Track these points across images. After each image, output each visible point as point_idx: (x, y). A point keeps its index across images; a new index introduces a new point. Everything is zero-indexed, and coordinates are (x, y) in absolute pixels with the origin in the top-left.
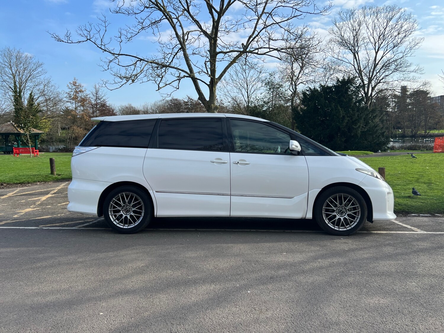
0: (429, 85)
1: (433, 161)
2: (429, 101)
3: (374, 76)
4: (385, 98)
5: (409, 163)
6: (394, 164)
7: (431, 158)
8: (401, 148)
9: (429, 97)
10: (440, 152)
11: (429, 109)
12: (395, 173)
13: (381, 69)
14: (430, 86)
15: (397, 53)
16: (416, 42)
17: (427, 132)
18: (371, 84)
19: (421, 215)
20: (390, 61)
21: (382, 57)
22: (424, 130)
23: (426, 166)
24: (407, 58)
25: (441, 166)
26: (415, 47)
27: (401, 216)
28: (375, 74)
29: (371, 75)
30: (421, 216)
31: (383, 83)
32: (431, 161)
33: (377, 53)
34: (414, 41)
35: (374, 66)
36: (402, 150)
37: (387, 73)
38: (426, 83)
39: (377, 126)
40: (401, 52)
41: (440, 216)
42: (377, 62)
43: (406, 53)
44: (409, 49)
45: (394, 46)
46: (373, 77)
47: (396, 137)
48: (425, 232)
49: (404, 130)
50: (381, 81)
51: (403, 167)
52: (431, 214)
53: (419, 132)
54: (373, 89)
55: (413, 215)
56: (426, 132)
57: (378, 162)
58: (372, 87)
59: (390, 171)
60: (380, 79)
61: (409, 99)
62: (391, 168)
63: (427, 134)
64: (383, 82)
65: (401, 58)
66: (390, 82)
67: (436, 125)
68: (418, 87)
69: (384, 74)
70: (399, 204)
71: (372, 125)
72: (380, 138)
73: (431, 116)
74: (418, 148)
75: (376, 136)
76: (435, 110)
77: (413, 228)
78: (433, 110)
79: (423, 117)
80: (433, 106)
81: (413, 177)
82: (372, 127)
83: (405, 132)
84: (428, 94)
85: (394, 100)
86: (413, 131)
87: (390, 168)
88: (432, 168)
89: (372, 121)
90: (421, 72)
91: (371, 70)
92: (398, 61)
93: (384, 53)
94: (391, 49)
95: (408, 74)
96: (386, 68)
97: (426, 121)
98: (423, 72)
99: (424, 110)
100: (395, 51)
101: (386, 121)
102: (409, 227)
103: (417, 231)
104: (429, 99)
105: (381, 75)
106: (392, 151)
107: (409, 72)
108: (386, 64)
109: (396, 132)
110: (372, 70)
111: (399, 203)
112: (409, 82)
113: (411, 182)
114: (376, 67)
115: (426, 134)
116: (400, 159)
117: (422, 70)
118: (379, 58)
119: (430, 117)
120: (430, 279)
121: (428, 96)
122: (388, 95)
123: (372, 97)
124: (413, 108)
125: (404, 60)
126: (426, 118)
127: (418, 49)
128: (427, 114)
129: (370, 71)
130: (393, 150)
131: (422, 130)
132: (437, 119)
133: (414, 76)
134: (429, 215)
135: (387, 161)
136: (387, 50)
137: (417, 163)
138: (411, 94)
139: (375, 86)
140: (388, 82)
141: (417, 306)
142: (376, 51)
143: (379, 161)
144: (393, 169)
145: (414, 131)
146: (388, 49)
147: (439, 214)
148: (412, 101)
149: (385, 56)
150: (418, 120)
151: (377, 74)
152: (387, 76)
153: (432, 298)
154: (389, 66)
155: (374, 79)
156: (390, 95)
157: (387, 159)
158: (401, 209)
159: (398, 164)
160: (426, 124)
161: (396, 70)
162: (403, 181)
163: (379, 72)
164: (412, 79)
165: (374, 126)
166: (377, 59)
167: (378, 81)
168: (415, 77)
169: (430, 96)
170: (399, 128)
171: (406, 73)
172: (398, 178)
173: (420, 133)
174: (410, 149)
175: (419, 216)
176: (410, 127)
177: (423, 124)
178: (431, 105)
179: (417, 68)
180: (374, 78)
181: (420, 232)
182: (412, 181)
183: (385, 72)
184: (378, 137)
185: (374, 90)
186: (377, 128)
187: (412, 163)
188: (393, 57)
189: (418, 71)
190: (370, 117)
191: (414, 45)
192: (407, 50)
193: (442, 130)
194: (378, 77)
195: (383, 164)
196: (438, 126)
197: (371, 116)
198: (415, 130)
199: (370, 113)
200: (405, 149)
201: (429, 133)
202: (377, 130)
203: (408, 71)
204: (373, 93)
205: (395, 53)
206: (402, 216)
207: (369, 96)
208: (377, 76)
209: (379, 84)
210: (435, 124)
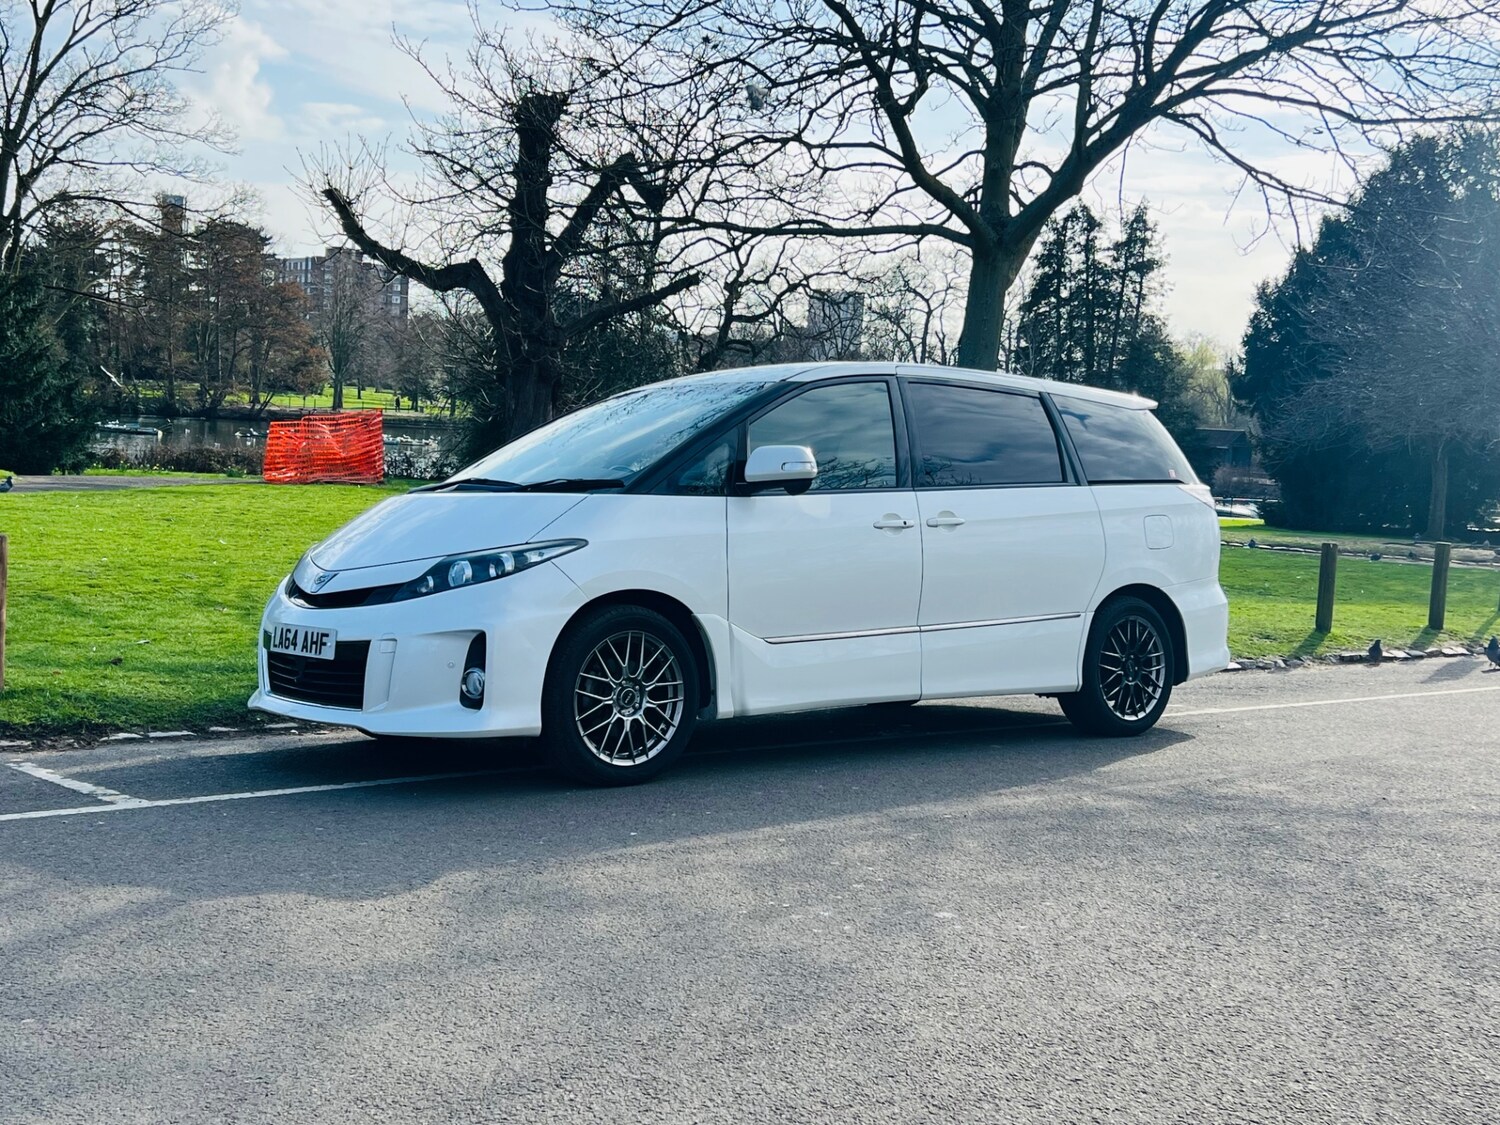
0: (258, 206)
1: (248, 518)
2: (271, 274)
3: (27, 125)
4: (85, 236)
5: (155, 522)
6: (91, 526)
7: (245, 503)
8: (149, 461)
9: (270, 256)
10: (287, 483)
11: (267, 305)
12: (86, 562)
13: (60, 100)
14: (259, 210)
15: (131, 43)
16: (209, 11)
17: (262, 400)
18: (16, 161)
19: (152, 735)
20: (100, 70)
21: (67, 48)
22: (248, 391)
23: (218, 536)
24: (169, 75)
25: (276, 533)
26: (204, 35)
27: (69, 745)
28: (34, 120)
29: (15, 118)
30: (153, 738)
31: (70, 166)
32: (242, 517)
33: (41, 23)
34: (202, 9)
35: (29, 83)
36: (151, 467)
37: (88, 124)
38: (244, 193)
39: (40, 357)
40: (149, 44)
41: (226, 734)
42: (42, 66)
43: (167, 52)
44: (180, 37)
45: (119, 10)
46: (23, 133)
47: (136, 413)
48: (145, 803)
49: (171, 383)
50: (62, 155)
51: (127, 541)
52: (195, 726)
53: (228, 398)
54: (24, 184)
55: (122, 735)
56: (255, 400)
57: (20, 514)
58: (18, 175)
59: (62, 557)
60: (55, 145)
61: (192, 255)
62: (74, 541)
63: (261, 410)
64: (72, 162)
65: (149, 68)
66: (104, 166)
67: (295, 375)
68: (215, 206)
69: (75, 123)
70: (66, 697)
71: (20, 350)
72: (57, 410)
73: (277, 333)
74: (218, 462)
75: (37, 400)
76: (289, 313)
77: (100, 790)
78: (283, 314)
79: (244, 338)
80: (283, 297)
81: (156, 581)
82: (17, 359)
83: (172, 396)
84: (265, 241)
85: (129, 248)
86: (207, 391)
87: (68, 542)
88: (242, 542)
89: (20, 332)
90: (227, 146)
91: (14, 95)
92: (136, 81)
93: (75, 32)
94: (103, 19)
95: (177, 142)
96: (83, 103)
97: (255, 352)
98: (237, 146)
99: (251, 309)
100: (123, 34)
101: (91, 338)
102: (85, 787)
103: (111, 803)
104: (270, 266)
105: (63, 128)
106: (109, 471)
107: (181, 138)
108: (83, 82)
109: (135, 389)
110: (20, 98)
111: (66, 689)
112: (179, 178)
113: (143, 599)
114: (39, 85)
115: (258, 407)
116: (122, 504)
117: (232, 135)
118: (50, 48)
119: (273, 341)
120: (104, 990)
121: (267, 250)
122: (103, 224)
123: (19, 221)
124: (207, 294)
125: (157, 81)
126: (258, 339)
127: (215, 44)
128: (261, 324)
129: (10, 101)
130: (116, 466)
131: (241, 390)
132: (297, 349)
133: (197, 158)
134: (185, 733)
135: (60, 510)
136: (88, 20)
137: (186, 523)
138: (199, 234)
139: (35, 173)
140: (93, 165)
141: (12, 1113)
142: (41, 15)
143: (24, 509)
144: (78, 547)
145: (212, 392)
146: (90, 17)
147: (225, 725)
148: (200, 263)
149: (81, 44)
150: (226, 345)
151: (43, 123)
152: (89, 135)
153: (87, 1065)
154: (96, 95)
155: (28, 141)
156: (111, 225)
157: (64, 502)
158: (74, 715)
159: (109, 526)
160: (255, 367)
161: (124, 116)
162: (113, 596)
163: (51, 111)
164: (192, 168)
165: (29, 353)
166: (41, 52)
167: (46, 152)
168: (204, 163)
169: (271, 252)
170: (146, 374)
171: (170, 137)
172: (91, 586)
173: (231, 403)
174: (187, 463)
175: (145, 740)
176: (194, 373)
177: (246, 364)
178: (275, 291)
179: (214, 123)
180: (27, 136)
181: (124, 803)
182: (149, 596)
183: (78, 116)
184: (47, 406)
185: (29, 193)
186: (44, 365)
187: (167, 523)
188: (114, 58)
189: (217, 139)
190: (11, 314)
191: (200, 26)
192: (172, 41)
193: (316, 397)
194: (44, 135)
195: (42, 523)
196: (300, 378)
197: (15, 310)
198: (216, 389)
199: (8, 293)
200: (165, 465)
201: (266, 403)
202: (41, 376)
203: (177, 129)
204: (24, 201)
205: (122, 42)
206: (76, 745)
207: (6, 212)
208: (44, 130)
209: (51, 167)
210: (290, 368)
